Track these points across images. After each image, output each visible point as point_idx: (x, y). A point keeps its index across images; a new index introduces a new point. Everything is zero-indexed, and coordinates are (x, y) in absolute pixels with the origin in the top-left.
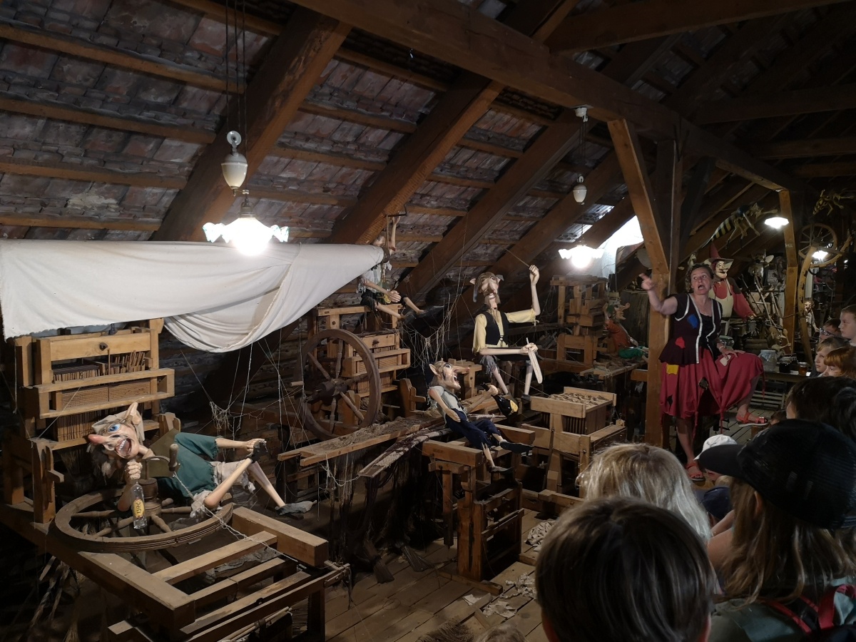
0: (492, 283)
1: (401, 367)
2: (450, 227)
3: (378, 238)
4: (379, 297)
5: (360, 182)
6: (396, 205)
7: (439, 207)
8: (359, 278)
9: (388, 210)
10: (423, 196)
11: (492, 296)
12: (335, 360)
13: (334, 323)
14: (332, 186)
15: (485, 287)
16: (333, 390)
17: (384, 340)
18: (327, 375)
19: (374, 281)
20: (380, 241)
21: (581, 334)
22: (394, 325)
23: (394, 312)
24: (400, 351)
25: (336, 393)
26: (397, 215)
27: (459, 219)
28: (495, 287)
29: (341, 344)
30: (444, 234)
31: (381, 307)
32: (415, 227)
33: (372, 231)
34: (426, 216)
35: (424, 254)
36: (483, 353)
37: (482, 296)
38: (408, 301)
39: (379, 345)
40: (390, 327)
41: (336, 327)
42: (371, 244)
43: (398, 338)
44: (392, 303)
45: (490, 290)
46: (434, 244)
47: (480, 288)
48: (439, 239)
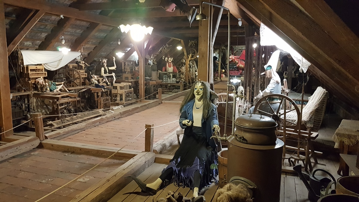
0: (105, 61)
1: (85, 77)
2: (95, 48)
3: (79, 50)
4: (80, 62)
5: (75, 39)
6: (83, 44)
7: (92, 44)
8: (75, 59)
9: (81, 45)
10: (88, 41)
11: (105, 63)
12: (72, 75)
13: (71, 67)
14: (70, 40)
15: (103, 61)
16: (72, 80)
17: (81, 71)
18: (70, 77)
19: (79, 59)
20: (79, 51)
21: (128, 73)
22: (83, 68)
23: (83, 65)
24: (85, 73)
25: (72, 81)
26: (83, 46)
27: (96, 46)
28: (106, 62)
29: (73, 71)
30: (93, 50)
31: (80, 64)
32: (86, 48)
33: (78, 49)
34: (89, 46)
35: (89, 54)
36: (103, 75)
37: (103, 63)
38: (86, 63)
39: (80, 72)
40: (82, 69)
41: (72, 68)
42: (78, 51)
43: (84, 71)
44: (83, 64)
45: (104, 62)
46: (91, 52)
47: (102, 62)
48: (92, 51)
